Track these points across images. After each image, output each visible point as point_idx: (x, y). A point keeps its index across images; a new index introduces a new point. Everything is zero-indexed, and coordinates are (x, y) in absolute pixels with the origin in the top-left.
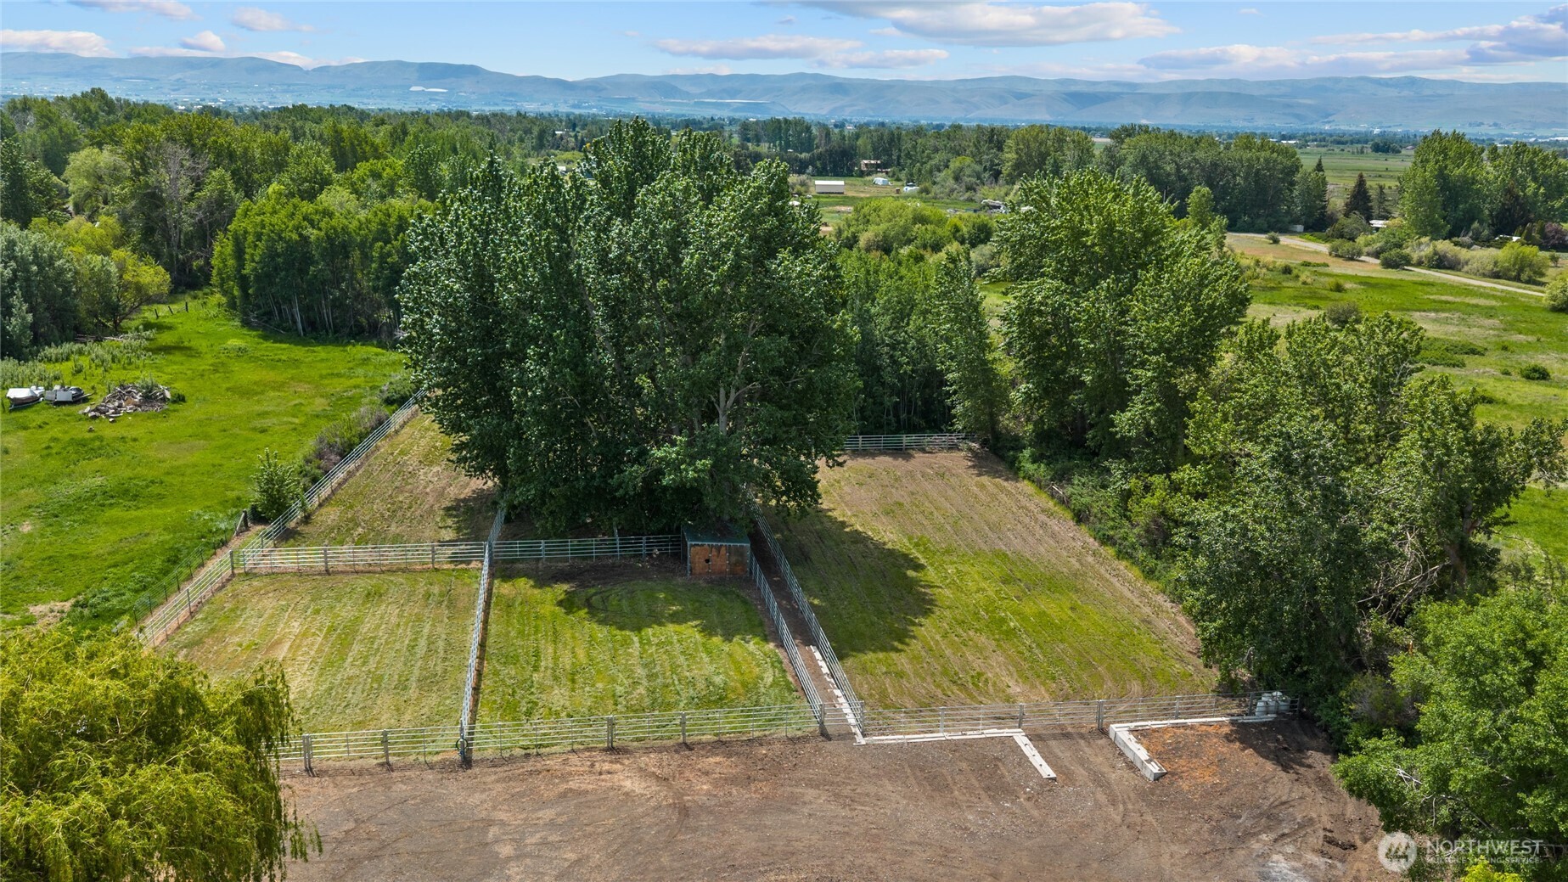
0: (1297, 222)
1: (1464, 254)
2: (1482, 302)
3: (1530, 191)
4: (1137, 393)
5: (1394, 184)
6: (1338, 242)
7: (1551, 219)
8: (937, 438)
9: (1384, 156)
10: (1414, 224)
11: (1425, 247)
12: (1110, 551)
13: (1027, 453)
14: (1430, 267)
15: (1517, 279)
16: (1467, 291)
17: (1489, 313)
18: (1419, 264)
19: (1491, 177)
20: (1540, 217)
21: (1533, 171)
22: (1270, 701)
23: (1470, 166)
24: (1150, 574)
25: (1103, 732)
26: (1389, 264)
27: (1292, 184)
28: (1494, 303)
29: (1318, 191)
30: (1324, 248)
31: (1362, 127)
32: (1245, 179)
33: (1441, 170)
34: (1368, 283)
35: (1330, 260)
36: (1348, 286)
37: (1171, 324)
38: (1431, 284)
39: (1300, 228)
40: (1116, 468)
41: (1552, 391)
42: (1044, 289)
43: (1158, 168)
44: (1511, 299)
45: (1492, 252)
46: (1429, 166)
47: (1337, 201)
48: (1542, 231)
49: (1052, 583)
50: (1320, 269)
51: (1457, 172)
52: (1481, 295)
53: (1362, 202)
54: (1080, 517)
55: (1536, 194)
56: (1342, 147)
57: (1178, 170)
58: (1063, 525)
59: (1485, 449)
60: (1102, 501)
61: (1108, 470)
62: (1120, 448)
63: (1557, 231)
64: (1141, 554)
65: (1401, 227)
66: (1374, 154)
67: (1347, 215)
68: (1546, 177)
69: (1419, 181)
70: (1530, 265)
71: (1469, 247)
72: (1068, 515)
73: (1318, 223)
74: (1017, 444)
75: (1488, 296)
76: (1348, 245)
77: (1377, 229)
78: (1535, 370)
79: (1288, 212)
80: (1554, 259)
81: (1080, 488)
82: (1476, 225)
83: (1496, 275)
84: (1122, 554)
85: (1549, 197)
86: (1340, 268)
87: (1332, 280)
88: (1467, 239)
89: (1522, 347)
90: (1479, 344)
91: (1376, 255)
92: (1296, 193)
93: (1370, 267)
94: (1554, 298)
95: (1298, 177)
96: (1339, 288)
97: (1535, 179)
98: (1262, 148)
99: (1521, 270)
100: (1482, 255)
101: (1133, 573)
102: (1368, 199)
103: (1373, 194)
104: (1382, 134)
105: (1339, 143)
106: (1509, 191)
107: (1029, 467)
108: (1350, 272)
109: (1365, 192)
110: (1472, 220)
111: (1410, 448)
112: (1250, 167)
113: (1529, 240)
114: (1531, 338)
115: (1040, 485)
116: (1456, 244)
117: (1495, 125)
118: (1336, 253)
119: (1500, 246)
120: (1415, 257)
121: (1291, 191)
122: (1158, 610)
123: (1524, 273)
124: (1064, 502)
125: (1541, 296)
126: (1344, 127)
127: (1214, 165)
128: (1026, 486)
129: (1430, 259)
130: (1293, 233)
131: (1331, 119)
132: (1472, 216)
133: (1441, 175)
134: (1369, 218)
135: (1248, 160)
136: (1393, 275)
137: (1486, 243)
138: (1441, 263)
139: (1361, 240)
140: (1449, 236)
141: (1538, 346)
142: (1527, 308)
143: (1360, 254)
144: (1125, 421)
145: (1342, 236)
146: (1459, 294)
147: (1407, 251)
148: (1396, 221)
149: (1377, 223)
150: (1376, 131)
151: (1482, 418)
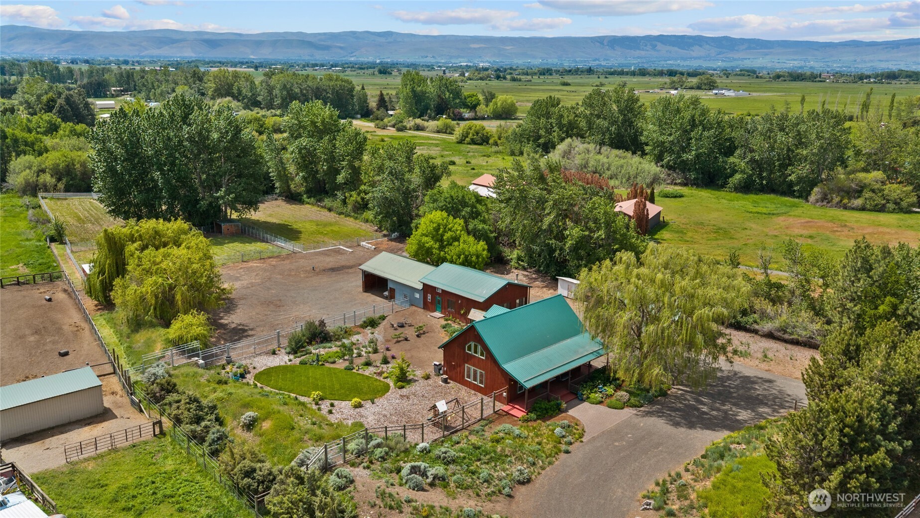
0: (357, 113)
1: (426, 124)
2: (434, 142)
3: (447, 96)
4: (343, 168)
5: (394, 92)
6: (378, 121)
7: (456, 108)
8: (270, 197)
9: (384, 76)
10: (405, 112)
11: (411, 122)
12: (343, 216)
13: (305, 196)
14: (414, 130)
15: (445, 133)
16: (429, 138)
17: (437, 145)
18: (410, 129)
19: (432, 90)
20: (452, 107)
21: (447, 87)
22: (396, 234)
23: (424, 86)
24: (356, 218)
25: (359, 245)
26: (399, 130)
27: (353, 96)
28: (438, 142)
29: (364, 100)
30: (372, 125)
31: (370, 59)
32: (332, 94)
33: (413, 88)
34: (392, 138)
35: (376, 130)
36: (386, 139)
37: (351, 148)
38: (416, 137)
39: (359, 116)
40: (339, 194)
41: (456, 168)
42: (304, 141)
43: (292, 90)
44: (444, 140)
45: (436, 122)
46: (408, 87)
47: (373, 103)
48: (453, 113)
49: (331, 224)
50: (373, 134)
51: (419, 89)
52: (434, 140)
53: (383, 103)
54: (330, 210)
55: (449, 97)
56: (363, 71)
57: (301, 91)
58: (325, 212)
59: (433, 168)
60: (337, 204)
61: (336, 195)
62: (339, 187)
63: (459, 113)
64: (353, 214)
65: (401, 114)
66: (379, 75)
67: (378, 109)
68: (452, 90)
69: (405, 93)
70: (450, 127)
71: (428, 121)
72: (326, 210)
73: (366, 114)
74: (300, 195)
75: (436, 140)
76: (381, 123)
77: (391, 115)
78: (451, 162)
79: (353, 109)
80: (458, 124)
81: (327, 202)
82: (429, 111)
83: (438, 132)
84: (346, 216)
85: (454, 99)
86: (380, 132)
87: (380, 138)
88: (426, 118)
89: (447, 155)
90: (434, 156)
91: (393, 126)
92: (355, 100)
93: (392, 131)
94: (457, 138)
95: (354, 93)
96: (383, 140)
97: (448, 91)
98: (337, 80)
99: (447, 129)
100: (432, 124)
101: (352, 219)
102: (385, 102)
103: (387, 98)
104: (381, 63)
105: (361, 69)
106: (439, 96)
107: (308, 200)
108: (385, 134)
109: (384, 99)
110: (427, 109)
111: (417, 170)
112: (334, 89)
113: (449, 117)
114: (450, 153)
115: (313, 204)
116: (423, 120)
117: (433, 57)
118: (377, 126)
119: (438, 120)
120: (408, 126)
121: (353, 99)
122: (361, 225)
123: (447, 130)
124: (322, 207)
125: (453, 138)
126: (362, 59)
127: (318, 88)
128: (307, 206)
129: (414, 127)
130: (356, 118)
131: (354, 54)
132: (427, 108)
133: (413, 91)
134: (387, 110)
135: (333, 86)
136: (401, 134)
137: (434, 119)
138: (418, 128)
139: (386, 120)
140: (419, 117)
141: (453, 155)
142: (449, 143)
143: (387, 126)
144: (340, 178)
145: (377, 119)
146: (426, 140)
147: (405, 124)
148: (398, 111)
149: (391, 112)
150: (378, 61)
151: (431, 161)
